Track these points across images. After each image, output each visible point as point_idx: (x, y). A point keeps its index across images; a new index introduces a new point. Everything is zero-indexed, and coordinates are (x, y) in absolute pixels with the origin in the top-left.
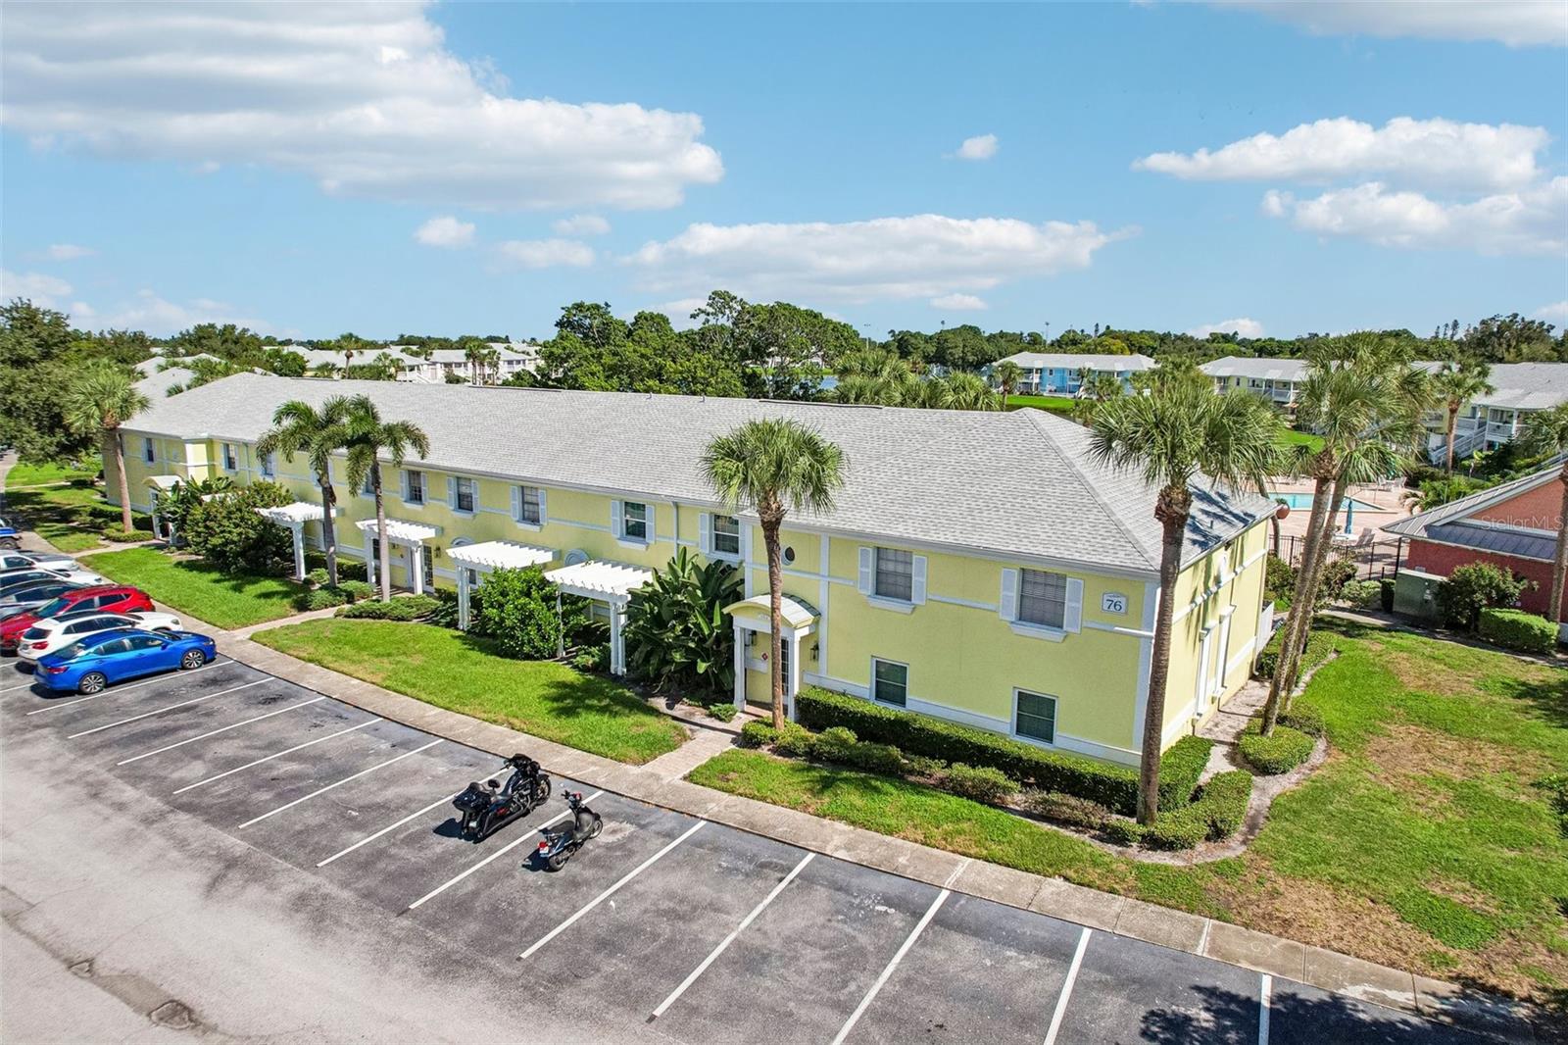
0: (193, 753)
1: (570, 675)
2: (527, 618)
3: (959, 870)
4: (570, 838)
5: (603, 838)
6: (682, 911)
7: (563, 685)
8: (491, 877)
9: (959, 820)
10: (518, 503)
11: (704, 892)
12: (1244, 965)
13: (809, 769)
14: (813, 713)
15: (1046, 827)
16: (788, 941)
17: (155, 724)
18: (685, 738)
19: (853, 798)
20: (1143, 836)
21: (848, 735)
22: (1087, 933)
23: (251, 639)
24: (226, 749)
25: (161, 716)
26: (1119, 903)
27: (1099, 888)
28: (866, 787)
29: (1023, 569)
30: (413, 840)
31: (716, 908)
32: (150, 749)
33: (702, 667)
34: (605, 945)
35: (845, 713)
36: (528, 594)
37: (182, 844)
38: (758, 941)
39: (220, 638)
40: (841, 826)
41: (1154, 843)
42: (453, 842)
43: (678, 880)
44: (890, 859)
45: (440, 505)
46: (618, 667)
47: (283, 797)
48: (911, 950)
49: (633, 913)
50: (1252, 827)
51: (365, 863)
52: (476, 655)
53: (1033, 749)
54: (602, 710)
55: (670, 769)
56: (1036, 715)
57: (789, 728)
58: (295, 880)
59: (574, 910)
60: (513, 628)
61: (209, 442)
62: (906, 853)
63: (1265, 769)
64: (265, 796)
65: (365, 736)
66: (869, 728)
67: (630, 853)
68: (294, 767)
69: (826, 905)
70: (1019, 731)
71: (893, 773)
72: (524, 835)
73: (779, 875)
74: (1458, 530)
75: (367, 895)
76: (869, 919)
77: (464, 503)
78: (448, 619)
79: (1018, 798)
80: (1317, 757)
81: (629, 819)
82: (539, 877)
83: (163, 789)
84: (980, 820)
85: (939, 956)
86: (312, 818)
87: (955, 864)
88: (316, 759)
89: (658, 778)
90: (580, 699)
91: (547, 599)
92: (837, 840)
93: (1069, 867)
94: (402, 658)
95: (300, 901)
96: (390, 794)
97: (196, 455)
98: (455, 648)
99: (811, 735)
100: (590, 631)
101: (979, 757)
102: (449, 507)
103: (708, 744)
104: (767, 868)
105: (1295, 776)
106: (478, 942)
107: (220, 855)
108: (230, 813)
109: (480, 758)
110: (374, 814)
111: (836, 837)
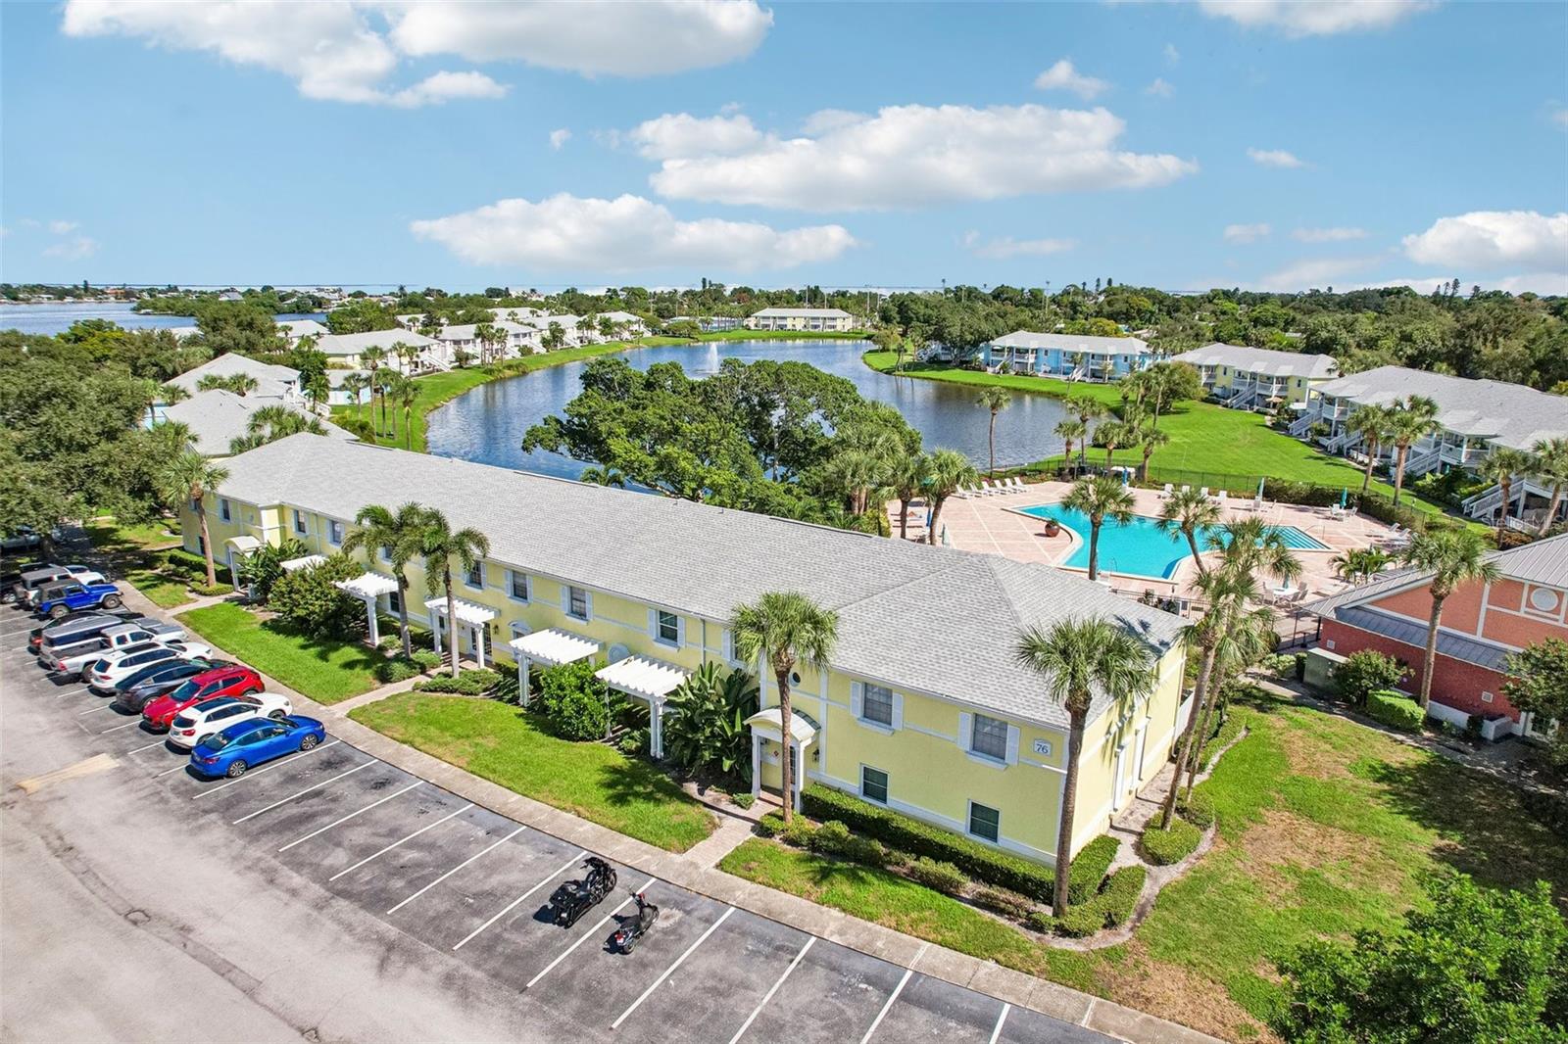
0: (332, 839)
1: (619, 760)
2: (581, 709)
3: (920, 953)
5: (659, 924)
6: (722, 988)
7: (615, 770)
8: (582, 959)
9: (923, 909)
10: (567, 599)
11: (736, 972)
12: (1112, 1035)
13: (812, 859)
14: (814, 808)
15: (987, 915)
16: (797, 1013)
17: (295, 810)
18: (715, 826)
19: (844, 887)
20: (1055, 926)
21: (841, 828)
22: (1007, 1007)
23: (349, 716)
24: (359, 836)
25: (298, 801)
26: (1033, 982)
27: (1019, 970)
28: (853, 877)
29: (977, 715)
30: (519, 926)
31: (745, 985)
32: (299, 835)
33: (727, 764)
34: (670, 1017)
35: (839, 809)
36: (581, 689)
37: (349, 928)
38: (775, 1013)
39: (324, 714)
40: (835, 912)
41: (1064, 932)
42: (549, 927)
43: (717, 961)
44: (870, 943)
45: (498, 591)
46: (656, 750)
47: (414, 885)
48: (882, 1021)
49: (688, 989)
50: (1141, 915)
51: (487, 946)
52: (538, 735)
53: (979, 847)
54: (648, 797)
55: (706, 855)
56: (984, 821)
57: (796, 821)
58: (442, 963)
59: (645, 988)
60: (570, 718)
61: (281, 508)
62: (881, 937)
63: (1158, 861)
64: (398, 884)
65: (464, 823)
66: (858, 823)
67: (681, 938)
68: (412, 855)
69: (824, 984)
70: (973, 830)
71: (875, 863)
72: (598, 923)
73: (790, 957)
74: (1361, 614)
75: (496, 975)
76: (856, 996)
77: (519, 592)
78: (510, 695)
79: (971, 887)
80: (1204, 847)
81: (678, 905)
82: (615, 959)
83: (322, 876)
84: (938, 909)
85: (903, 1026)
86: (440, 905)
87: (917, 947)
88: (431, 847)
89: (694, 865)
90: (629, 786)
91: (597, 693)
92: (833, 926)
93: (1000, 952)
94: (479, 740)
95: (448, 980)
96: (494, 881)
97: (270, 519)
98: (521, 727)
99: (813, 827)
100: (631, 714)
101: (941, 853)
102: (505, 594)
103: (733, 833)
104: (781, 951)
105: (1182, 866)
106: (580, 1015)
107: (381, 939)
108: (377, 900)
109: (557, 845)
110: (486, 901)
111: (831, 923)
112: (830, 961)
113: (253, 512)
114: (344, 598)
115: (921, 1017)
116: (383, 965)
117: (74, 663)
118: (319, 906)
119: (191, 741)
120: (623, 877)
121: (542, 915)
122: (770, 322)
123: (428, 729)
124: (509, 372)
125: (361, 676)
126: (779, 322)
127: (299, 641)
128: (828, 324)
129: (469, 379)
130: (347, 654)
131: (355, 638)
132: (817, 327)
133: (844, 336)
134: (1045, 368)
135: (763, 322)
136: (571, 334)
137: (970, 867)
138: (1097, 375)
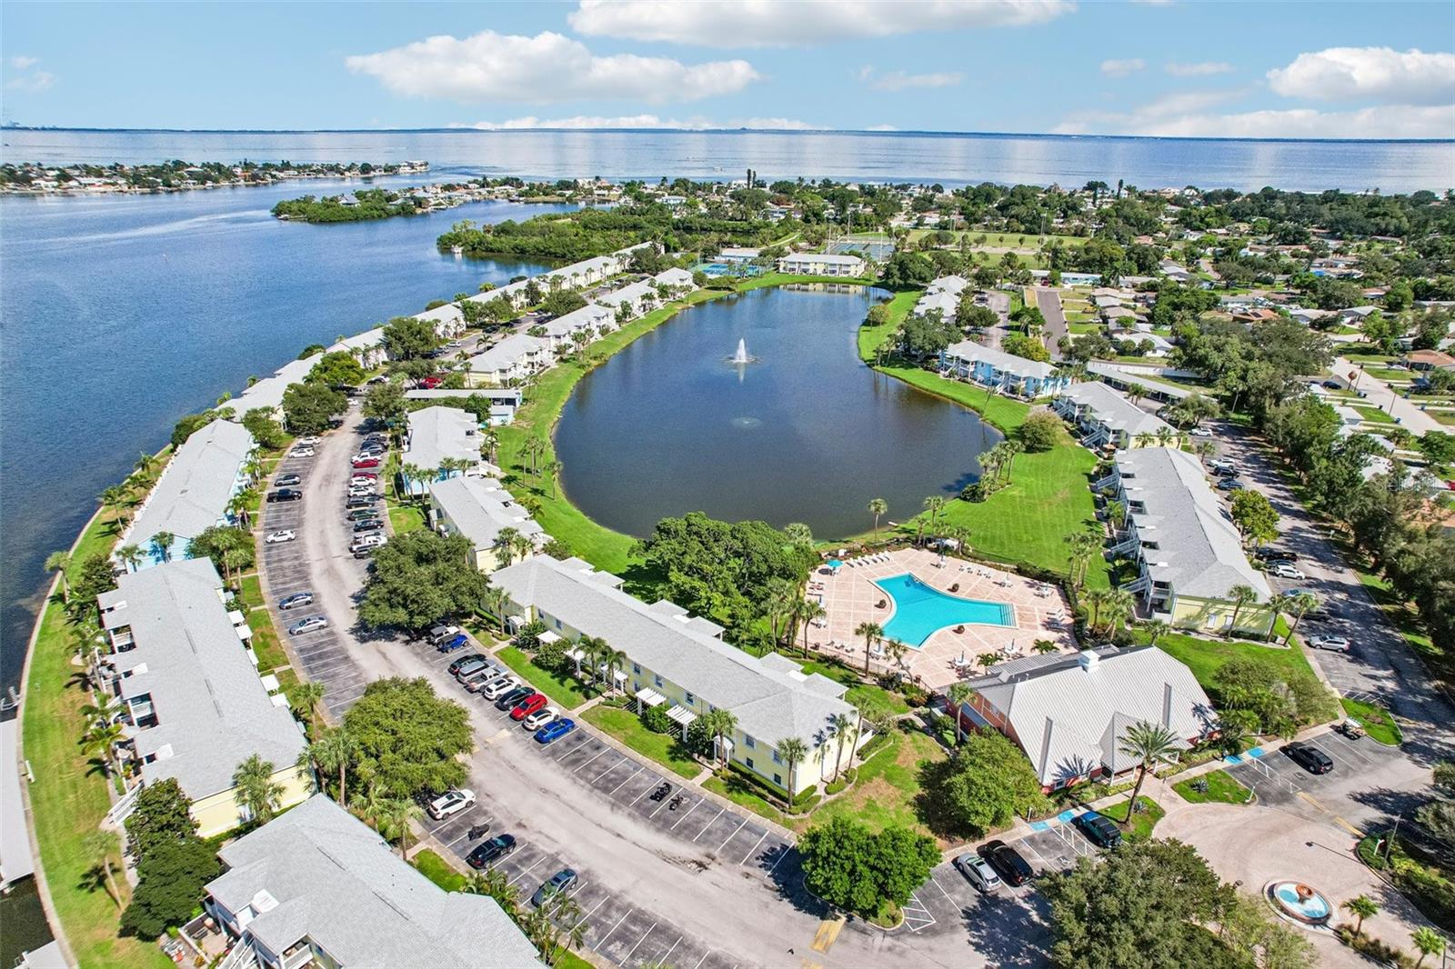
0: (588, 768)
1: (673, 743)
2: (660, 724)
3: (751, 815)
4: (677, 801)
5: (683, 802)
6: (698, 821)
7: (671, 747)
8: (663, 811)
9: (756, 803)
10: (655, 679)
11: (702, 817)
13: (728, 784)
14: (731, 769)
15: (771, 806)
17: (573, 757)
18: (702, 771)
19: (735, 795)
20: (789, 812)
21: (738, 775)
22: (768, 832)
23: (579, 716)
24: (595, 768)
25: (574, 753)
26: (778, 825)
27: (775, 822)
28: (739, 792)
30: (646, 800)
31: (704, 821)
32: (578, 766)
33: (707, 749)
34: (685, 828)
35: (738, 769)
36: (660, 715)
37: (601, 798)
39: (573, 714)
40: (731, 802)
41: (791, 813)
42: (654, 801)
43: (698, 814)
44: (738, 811)
46: (685, 740)
47: (615, 785)
49: (691, 820)
50: (815, 810)
51: (638, 806)
52: (644, 728)
53: (776, 787)
54: (682, 759)
55: (698, 780)
56: (777, 779)
57: (726, 773)
58: (627, 810)
59: (679, 819)
60: (656, 725)
62: (742, 810)
63: (828, 793)
64: (611, 785)
65: (625, 764)
66: (744, 776)
67: (689, 807)
68: (612, 776)
69: (724, 822)
70: (774, 782)
71: (746, 789)
72: (667, 801)
73: (717, 814)
75: (641, 814)
76: (731, 824)
77: (637, 672)
78: (635, 710)
79: (769, 797)
80: (846, 790)
81: (689, 797)
82: (672, 812)
83: (589, 781)
84: (760, 803)
85: (741, 833)
86: (624, 792)
87: (751, 813)
88: (617, 773)
89: (694, 784)
90: (676, 753)
91: (665, 718)
94: (625, 729)
95: (630, 815)
96: (638, 786)
97: (528, 612)
98: (639, 726)
99: (730, 773)
100: (679, 726)
101: (764, 787)
102: (631, 671)
103: (706, 774)
104: (714, 812)
105: (836, 795)
106: (663, 826)
107: (610, 802)
108: (606, 790)
109: (654, 775)
110: (636, 792)
111: (729, 806)
112: (727, 816)
113: (521, 609)
114: (568, 658)
115: (746, 832)
116: (612, 809)
117: (477, 686)
118: (591, 791)
119: (533, 728)
120: (674, 787)
121: (652, 798)
122: (796, 266)
123: (608, 725)
124: (595, 363)
125: (578, 696)
126: (803, 267)
127: (549, 673)
128: (844, 269)
129: (569, 377)
130: (570, 682)
131: (571, 674)
132: (834, 272)
133: (856, 282)
134: (980, 377)
135: (789, 266)
136: (636, 304)
137: (771, 792)
138: (1013, 390)
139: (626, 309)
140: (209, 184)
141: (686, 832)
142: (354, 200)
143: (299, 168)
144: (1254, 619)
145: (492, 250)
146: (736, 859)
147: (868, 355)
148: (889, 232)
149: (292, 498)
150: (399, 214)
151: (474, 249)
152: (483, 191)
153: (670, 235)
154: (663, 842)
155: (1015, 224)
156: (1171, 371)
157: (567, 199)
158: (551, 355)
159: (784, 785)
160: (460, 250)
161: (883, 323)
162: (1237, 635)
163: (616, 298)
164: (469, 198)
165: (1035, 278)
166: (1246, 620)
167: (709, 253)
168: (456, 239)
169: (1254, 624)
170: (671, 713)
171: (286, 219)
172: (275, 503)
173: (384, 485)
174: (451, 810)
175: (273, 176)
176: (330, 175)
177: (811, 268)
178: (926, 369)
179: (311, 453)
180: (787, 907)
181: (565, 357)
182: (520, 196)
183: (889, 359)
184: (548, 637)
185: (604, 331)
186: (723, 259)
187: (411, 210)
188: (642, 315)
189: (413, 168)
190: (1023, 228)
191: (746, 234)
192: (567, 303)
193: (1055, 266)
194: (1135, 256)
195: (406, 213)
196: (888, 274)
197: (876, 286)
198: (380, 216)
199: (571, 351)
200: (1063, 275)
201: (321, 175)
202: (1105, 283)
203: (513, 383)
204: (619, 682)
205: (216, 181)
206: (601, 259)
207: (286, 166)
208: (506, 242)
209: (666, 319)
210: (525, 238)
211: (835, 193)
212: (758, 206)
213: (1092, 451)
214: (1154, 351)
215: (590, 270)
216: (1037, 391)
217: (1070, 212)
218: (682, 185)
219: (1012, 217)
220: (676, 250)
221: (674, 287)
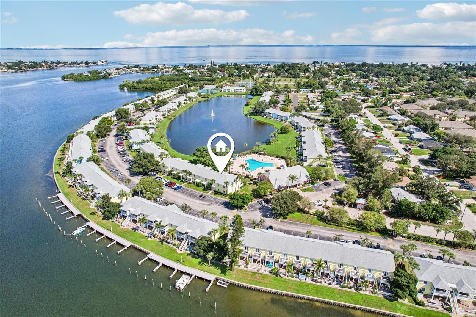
0: (186, 193)
1: (203, 188)
2: (200, 185)
4: (205, 196)
14: (215, 191)
19: (216, 195)
24: (188, 193)
25: (183, 191)
33: (210, 189)
39: (182, 185)
43: (209, 198)
46: (205, 188)
51: (197, 198)
53: (224, 193)
54: (205, 191)
55: (208, 194)
57: (214, 192)
58: (195, 199)
62: (217, 197)
66: (217, 192)
68: (191, 194)
71: (218, 194)
72: (203, 197)
83: (187, 195)
96: (197, 195)
97: (169, 168)
98: (196, 186)
100: (204, 185)
101: (221, 193)
102: (193, 176)
103: (210, 192)
104: (212, 198)
106: (202, 200)
107: (191, 198)
108: (190, 196)
109: (200, 193)
111: (215, 197)
112: (215, 198)
114: (179, 176)
115: (219, 200)
118: (188, 197)
119: (174, 188)
121: (200, 196)
122: (226, 90)
123: (189, 187)
124: (173, 118)
125: (183, 183)
126: (228, 90)
127: (175, 179)
128: (240, 90)
129: (167, 122)
130: (180, 181)
131: (180, 179)
132: (237, 91)
133: (243, 94)
134: (274, 117)
135: (225, 90)
136: (182, 102)
137: (223, 194)
138: (282, 120)
139: (180, 104)
140: (35, 69)
141: (207, 201)
142: (88, 74)
143: (63, 63)
144: (324, 162)
145: (136, 88)
146: (217, 204)
147: (246, 113)
148: (254, 79)
149: (104, 151)
150: (103, 78)
151: (131, 88)
152: (128, 70)
153: (190, 82)
154: (203, 202)
155: (290, 75)
156: (322, 113)
157: (155, 72)
158: (161, 117)
159: (225, 192)
160: (126, 89)
161: (250, 105)
162: (320, 166)
163: (177, 101)
164: (124, 72)
165: (293, 91)
166: (322, 162)
167: (201, 87)
168: (125, 85)
169: (324, 163)
170: (202, 183)
171: (67, 80)
172: (100, 152)
173: (126, 148)
174: (160, 200)
175: (56, 66)
176: (75, 65)
177: (231, 90)
178: (260, 116)
179: (105, 142)
180: (227, 209)
181: (165, 117)
182: (140, 71)
183: (252, 114)
184: (174, 172)
185: (174, 110)
186: (205, 89)
187: (107, 77)
188: (184, 105)
189: (102, 62)
190: (292, 76)
191: (212, 81)
192: (164, 103)
193: (299, 87)
194: (320, 84)
195: (105, 77)
196: (252, 91)
197: (249, 95)
198: (97, 79)
199: (166, 115)
200: (300, 90)
201: (72, 65)
202: (311, 91)
203: (153, 124)
204: (191, 179)
205: (37, 68)
206: (170, 90)
207: (59, 62)
208: (140, 86)
209: (191, 106)
210: (146, 84)
211: (238, 68)
212: (215, 72)
213: (298, 133)
214: (319, 109)
215: (168, 93)
216: (287, 120)
217: (306, 71)
218: (191, 66)
219: (289, 73)
220: (191, 87)
221: (192, 97)
